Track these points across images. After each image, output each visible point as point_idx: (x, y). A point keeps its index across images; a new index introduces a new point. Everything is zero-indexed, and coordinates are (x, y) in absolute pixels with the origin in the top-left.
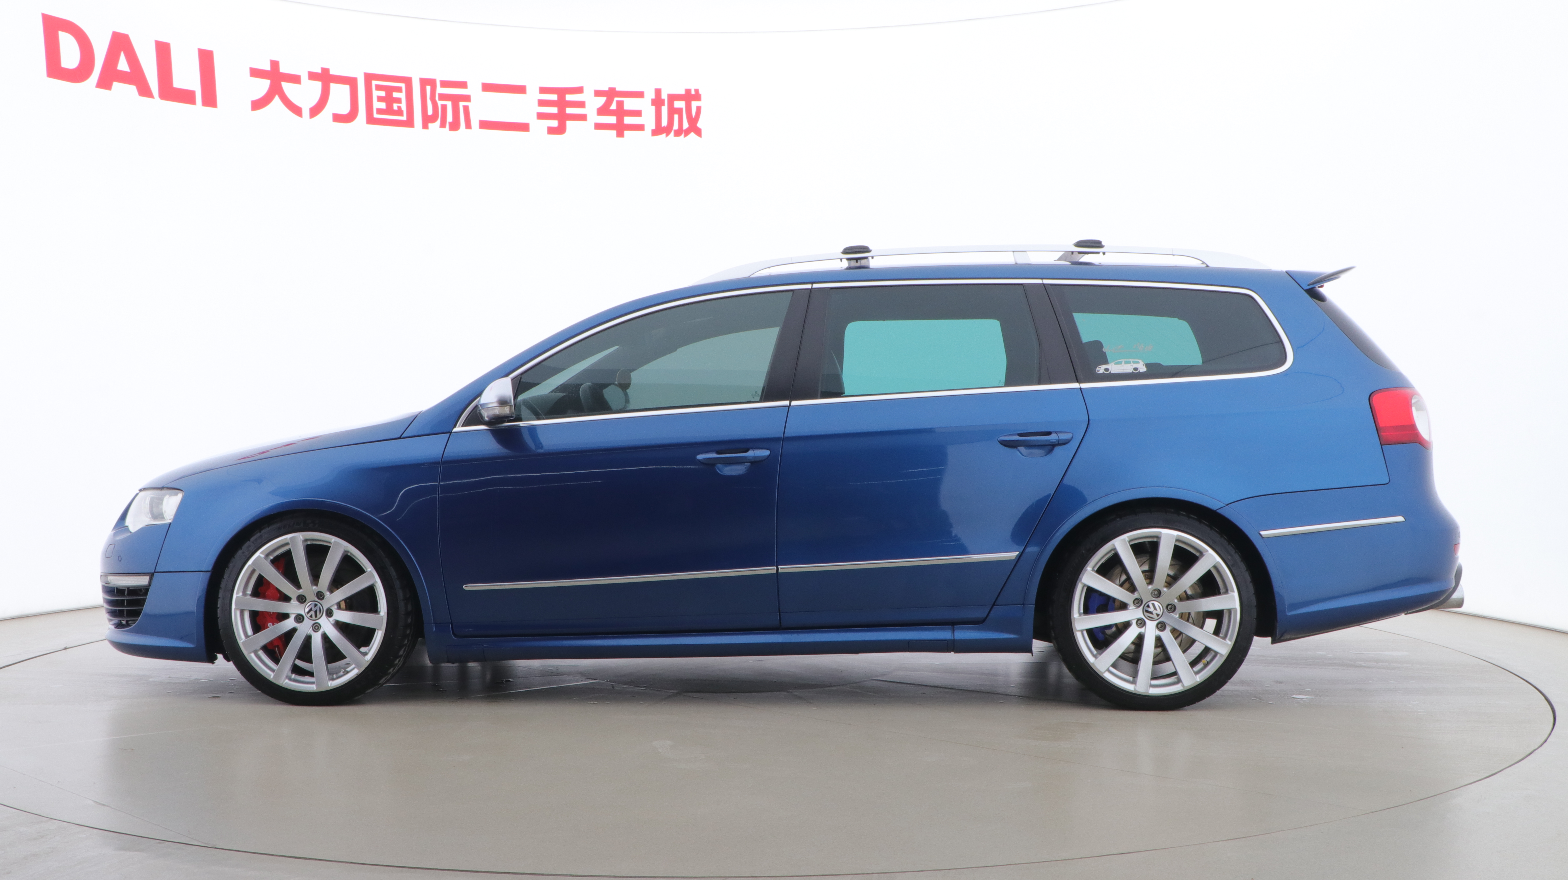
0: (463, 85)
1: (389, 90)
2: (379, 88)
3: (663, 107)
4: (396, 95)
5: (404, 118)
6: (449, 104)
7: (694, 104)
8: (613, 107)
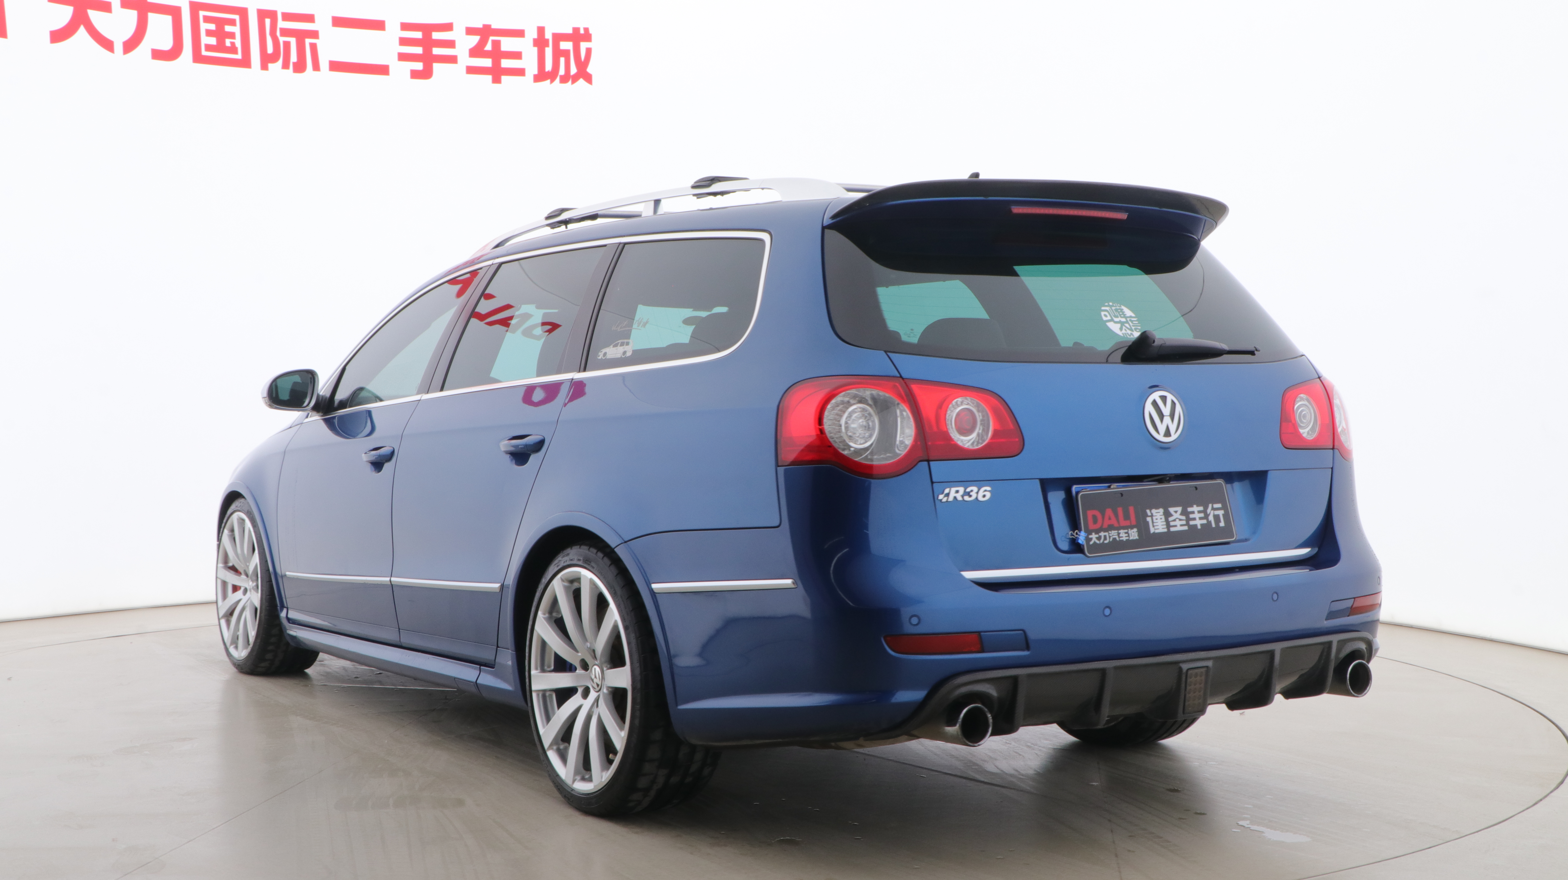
0: (310, 18)
1: (220, 23)
2: (207, 19)
3: (547, 49)
4: (228, 28)
5: (239, 56)
6: (293, 41)
7: (584, 46)
8: (489, 47)
